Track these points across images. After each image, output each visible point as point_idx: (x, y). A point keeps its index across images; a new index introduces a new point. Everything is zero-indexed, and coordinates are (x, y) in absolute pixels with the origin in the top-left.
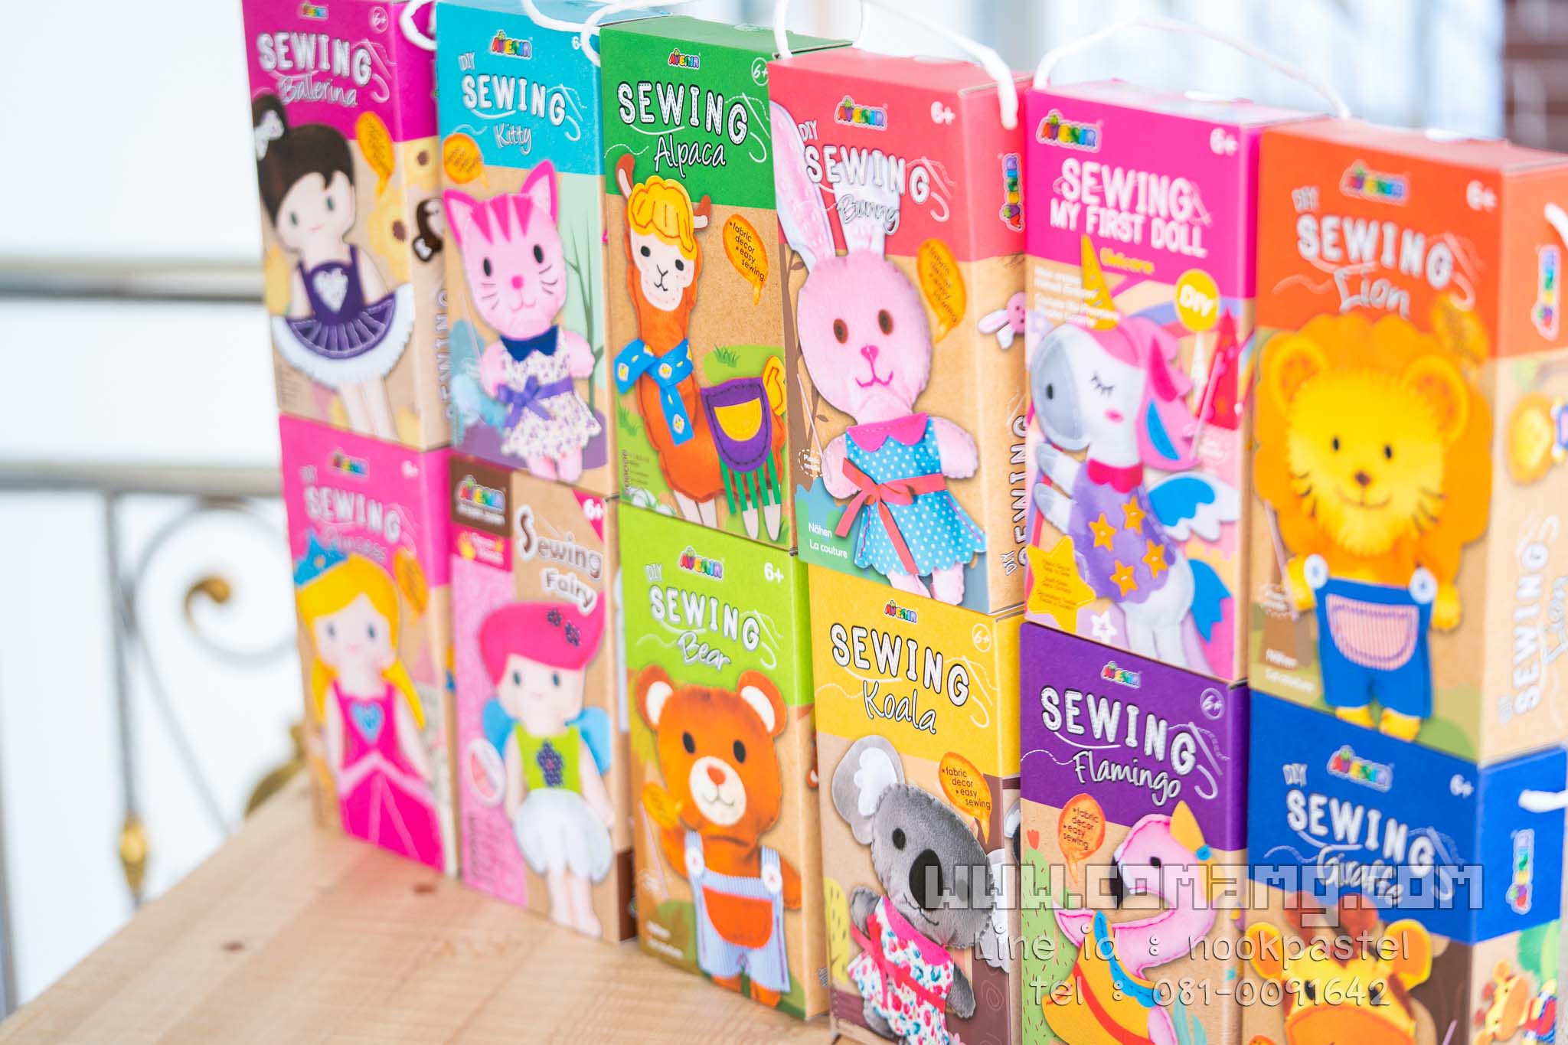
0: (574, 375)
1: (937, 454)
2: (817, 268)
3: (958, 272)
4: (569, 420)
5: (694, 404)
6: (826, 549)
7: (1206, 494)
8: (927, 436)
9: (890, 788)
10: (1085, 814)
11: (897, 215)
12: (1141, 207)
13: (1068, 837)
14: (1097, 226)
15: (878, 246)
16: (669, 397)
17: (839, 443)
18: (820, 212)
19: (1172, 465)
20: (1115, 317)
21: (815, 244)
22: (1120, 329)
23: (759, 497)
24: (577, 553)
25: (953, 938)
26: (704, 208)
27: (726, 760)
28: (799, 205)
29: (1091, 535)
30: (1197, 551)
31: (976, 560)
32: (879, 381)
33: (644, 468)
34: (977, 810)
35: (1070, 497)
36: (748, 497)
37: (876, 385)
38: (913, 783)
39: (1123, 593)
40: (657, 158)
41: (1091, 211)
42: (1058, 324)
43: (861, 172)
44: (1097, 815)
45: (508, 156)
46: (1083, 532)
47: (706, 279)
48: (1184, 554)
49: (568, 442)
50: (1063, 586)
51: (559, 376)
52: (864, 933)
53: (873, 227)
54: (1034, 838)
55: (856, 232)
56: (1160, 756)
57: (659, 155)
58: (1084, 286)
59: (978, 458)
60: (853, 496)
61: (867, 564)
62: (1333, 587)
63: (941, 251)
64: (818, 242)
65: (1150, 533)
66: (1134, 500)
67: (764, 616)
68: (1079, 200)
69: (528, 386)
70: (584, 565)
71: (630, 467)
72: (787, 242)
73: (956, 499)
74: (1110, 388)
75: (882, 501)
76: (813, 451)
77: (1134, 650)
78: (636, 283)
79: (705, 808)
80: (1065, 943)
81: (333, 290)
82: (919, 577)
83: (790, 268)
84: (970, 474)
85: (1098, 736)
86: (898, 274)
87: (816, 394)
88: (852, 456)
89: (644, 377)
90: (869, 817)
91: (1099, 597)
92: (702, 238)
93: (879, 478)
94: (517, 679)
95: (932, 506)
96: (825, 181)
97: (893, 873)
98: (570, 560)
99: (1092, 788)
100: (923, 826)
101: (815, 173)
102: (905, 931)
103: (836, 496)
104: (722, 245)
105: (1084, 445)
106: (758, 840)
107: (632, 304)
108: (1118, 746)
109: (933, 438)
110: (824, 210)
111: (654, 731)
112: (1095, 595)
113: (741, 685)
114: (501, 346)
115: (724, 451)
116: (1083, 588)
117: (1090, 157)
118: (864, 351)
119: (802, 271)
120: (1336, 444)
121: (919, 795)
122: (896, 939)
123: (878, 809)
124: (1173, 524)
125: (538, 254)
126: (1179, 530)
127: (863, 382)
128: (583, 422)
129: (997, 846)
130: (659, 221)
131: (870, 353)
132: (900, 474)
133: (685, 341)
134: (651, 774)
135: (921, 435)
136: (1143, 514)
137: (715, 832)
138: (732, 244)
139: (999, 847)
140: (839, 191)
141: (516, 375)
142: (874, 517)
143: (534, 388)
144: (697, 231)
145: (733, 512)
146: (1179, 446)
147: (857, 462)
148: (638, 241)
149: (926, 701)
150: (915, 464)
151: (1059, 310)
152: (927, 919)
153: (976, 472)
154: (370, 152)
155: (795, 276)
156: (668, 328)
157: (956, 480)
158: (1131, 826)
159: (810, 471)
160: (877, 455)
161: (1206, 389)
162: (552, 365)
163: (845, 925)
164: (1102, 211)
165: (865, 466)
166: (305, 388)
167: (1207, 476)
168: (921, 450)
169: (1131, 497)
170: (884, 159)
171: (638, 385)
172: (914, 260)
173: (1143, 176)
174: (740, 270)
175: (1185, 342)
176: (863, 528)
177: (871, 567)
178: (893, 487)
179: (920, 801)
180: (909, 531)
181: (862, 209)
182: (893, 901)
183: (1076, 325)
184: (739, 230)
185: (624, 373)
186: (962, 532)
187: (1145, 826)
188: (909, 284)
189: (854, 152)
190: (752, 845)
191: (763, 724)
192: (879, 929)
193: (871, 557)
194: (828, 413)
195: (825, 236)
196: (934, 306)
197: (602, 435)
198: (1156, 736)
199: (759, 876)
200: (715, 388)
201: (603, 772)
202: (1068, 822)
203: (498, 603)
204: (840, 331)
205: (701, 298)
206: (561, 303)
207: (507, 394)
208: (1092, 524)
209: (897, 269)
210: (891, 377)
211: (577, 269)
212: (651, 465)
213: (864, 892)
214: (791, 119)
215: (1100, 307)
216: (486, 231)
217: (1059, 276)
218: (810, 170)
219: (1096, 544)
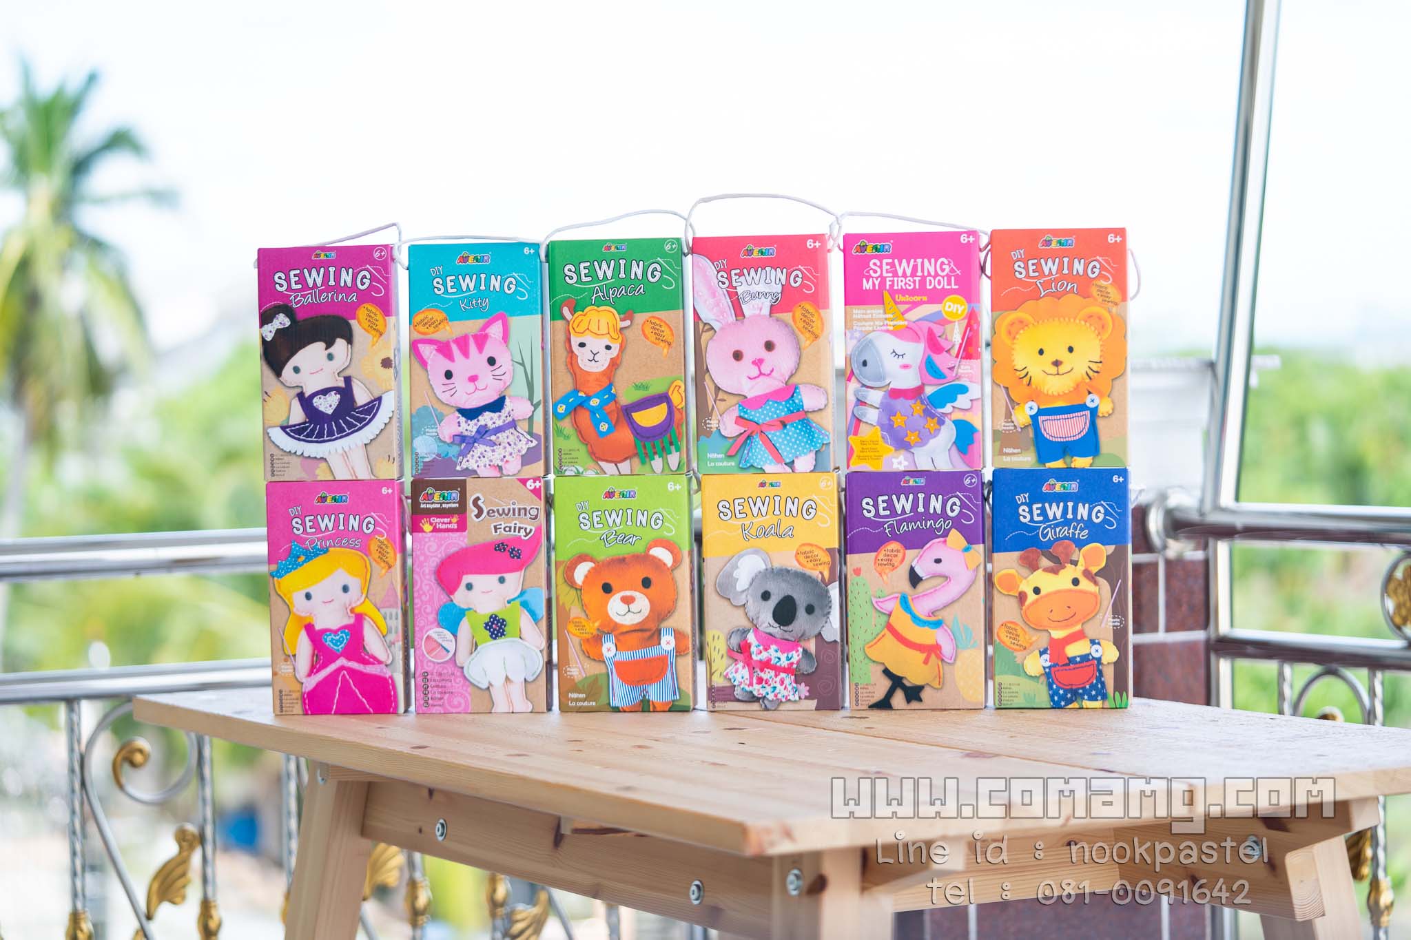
0: (516, 419)
1: (802, 402)
2: (722, 329)
3: (819, 314)
4: (512, 443)
5: (616, 415)
6: (720, 464)
7: (964, 389)
8: (795, 395)
9: (760, 572)
10: (892, 551)
11: (780, 294)
12: (919, 273)
13: (881, 564)
14: (892, 286)
15: (766, 311)
16: (597, 415)
17: (733, 410)
18: (726, 302)
19: (941, 381)
20: (906, 323)
21: (721, 317)
22: (907, 327)
23: (665, 451)
24: (519, 510)
25: (802, 635)
26: (628, 315)
27: (635, 590)
28: (711, 301)
29: (892, 423)
30: (958, 416)
31: (824, 446)
32: (764, 374)
33: (574, 454)
34: (820, 568)
35: (878, 408)
36: (655, 453)
37: (762, 378)
38: (776, 565)
39: (912, 444)
40: (593, 298)
41: (888, 279)
42: (869, 332)
43: (757, 279)
44: (900, 549)
45: (469, 314)
46: (887, 422)
47: (629, 351)
48: (950, 420)
49: (511, 454)
50: (875, 450)
51: (504, 421)
52: (737, 652)
53: (763, 303)
54: (857, 572)
55: (751, 306)
56: (939, 511)
57: (595, 296)
58: (885, 313)
59: (827, 399)
60: (741, 434)
61: (748, 465)
62: (1041, 412)
63: (808, 306)
64: (723, 316)
65: (928, 414)
66: (919, 401)
67: (667, 510)
68: (881, 276)
69: (478, 431)
70: (525, 515)
71: (563, 456)
72: (701, 320)
73: (812, 420)
74: (902, 355)
75: (762, 432)
76: (713, 417)
77: (919, 469)
78: (573, 362)
79: (618, 619)
80: (880, 614)
81: (327, 404)
82: (785, 464)
83: (703, 332)
84: (822, 407)
85: (899, 512)
86: (778, 323)
87: (718, 389)
88: (742, 414)
89: (577, 409)
90: (743, 591)
91: (896, 450)
92: (626, 332)
93: (761, 421)
94: (469, 587)
95: (796, 428)
96: (731, 286)
97: (761, 614)
98: (514, 514)
99: (895, 537)
100: (784, 585)
101: (723, 283)
102: (767, 640)
103: (729, 436)
104: (641, 333)
105: (888, 383)
106: (658, 625)
107: (571, 374)
108: (912, 514)
109: (799, 394)
110: (729, 301)
111: (579, 589)
112: (893, 449)
113: (649, 548)
114: (457, 414)
115: (637, 433)
116: (887, 449)
117: (888, 257)
118: (754, 363)
119: (712, 332)
120: (1041, 352)
121: (781, 570)
122: (761, 648)
123: (751, 584)
124: (943, 406)
125: (492, 361)
126: (948, 408)
127: (752, 377)
128: (524, 440)
129: (831, 581)
130: (594, 327)
131: (758, 363)
132: (775, 416)
133: (611, 384)
134: (576, 612)
135: (792, 393)
136: (924, 407)
137: (625, 630)
138: (648, 330)
139: (835, 581)
140: (740, 290)
141: (470, 428)
142: (756, 441)
143: (483, 432)
144: (622, 329)
145: (643, 463)
146: (947, 372)
147: (746, 416)
148: (575, 341)
149: (786, 523)
150: (786, 409)
151: (870, 326)
152: (786, 631)
153: (825, 406)
154: (366, 324)
155: (705, 336)
156: (597, 380)
157: (814, 411)
158: (922, 548)
159: (711, 428)
160: (760, 410)
161: (961, 344)
162: (500, 416)
163: (724, 650)
164: (896, 279)
165: (751, 417)
166: (296, 461)
167: (962, 382)
168: (791, 402)
169: (917, 400)
170: (773, 271)
171: (573, 413)
172: (790, 314)
173: (919, 261)
174: (653, 343)
175: (948, 327)
176: (747, 448)
177: (752, 466)
178: (771, 423)
179: (783, 573)
180: (779, 443)
181: (753, 296)
182: (761, 629)
183: (882, 331)
184: (654, 324)
185: (561, 409)
186: (816, 435)
187: (930, 547)
188: (787, 325)
189: (752, 271)
190: (654, 629)
191: (665, 564)
192: (749, 646)
193: (752, 461)
194: (725, 396)
195: (729, 313)
196: (802, 333)
197: (538, 445)
198: (936, 504)
199: (660, 644)
200: (631, 404)
201: (537, 621)
202: (881, 556)
203: (453, 550)
204: (738, 356)
205: (624, 360)
206: (508, 384)
207: (462, 438)
208: (891, 418)
209: (778, 320)
210: (772, 371)
211: (523, 364)
212: (582, 452)
213: (738, 630)
214: (708, 261)
215: (897, 321)
216: (449, 355)
217: (869, 312)
218: (720, 283)
219: (895, 426)
